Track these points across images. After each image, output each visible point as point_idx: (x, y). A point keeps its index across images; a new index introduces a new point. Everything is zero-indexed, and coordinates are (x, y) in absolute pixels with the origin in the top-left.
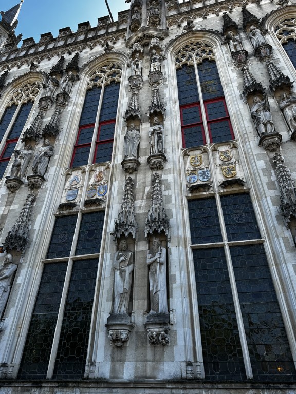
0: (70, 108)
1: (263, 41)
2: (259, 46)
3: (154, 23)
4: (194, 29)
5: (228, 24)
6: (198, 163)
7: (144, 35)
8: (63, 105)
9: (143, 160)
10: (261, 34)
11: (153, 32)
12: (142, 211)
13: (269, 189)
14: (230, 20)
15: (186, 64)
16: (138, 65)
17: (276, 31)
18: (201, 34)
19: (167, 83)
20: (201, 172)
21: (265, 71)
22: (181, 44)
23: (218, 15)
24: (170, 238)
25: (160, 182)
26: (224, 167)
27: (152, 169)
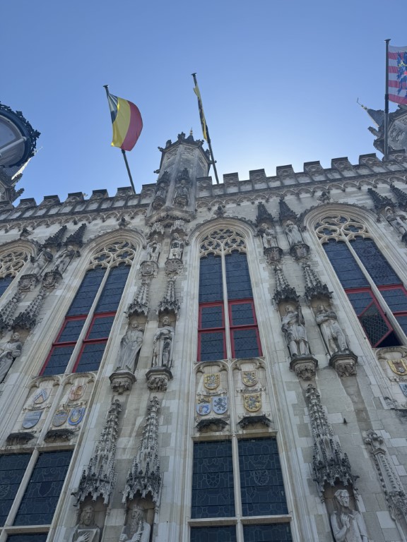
0: (59, 292)
1: (300, 239)
2: (295, 245)
3: (181, 204)
4: (225, 215)
5: (263, 216)
6: (213, 386)
7: (168, 216)
8: (51, 287)
9: (140, 374)
10: (299, 230)
11: (177, 213)
12: (126, 456)
13: (301, 436)
14: (265, 211)
15: (213, 253)
16: (154, 249)
17: (316, 228)
18: (232, 222)
19: (187, 273)
20: (216, 399)
21: (301, 273)
22: (209, 230)
23: (253, 203)
24: (159, 507)
25: (158, 412)
26: (247, 395)
27: (151, 389)
